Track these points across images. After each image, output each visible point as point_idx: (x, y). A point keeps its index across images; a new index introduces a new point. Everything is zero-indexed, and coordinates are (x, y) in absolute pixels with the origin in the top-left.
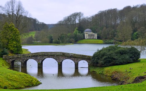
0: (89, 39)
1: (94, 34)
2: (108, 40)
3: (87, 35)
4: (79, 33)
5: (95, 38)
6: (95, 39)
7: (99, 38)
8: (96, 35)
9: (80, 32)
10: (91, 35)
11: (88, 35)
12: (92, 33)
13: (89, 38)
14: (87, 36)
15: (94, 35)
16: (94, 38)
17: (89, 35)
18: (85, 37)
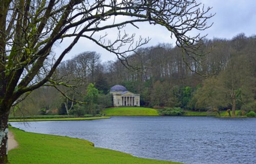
0: (122, 106)
1: (133, 95)
2: (169, 109)
3: (120, 97)
4: (99, 93)
5: (135, 104)
6: (136, 106)
7: (143, 104)
8: (137, 99)
9: (102, 91)
10: (128, 98)
11: (121, 99)
12: (128, 94)
13: (124, 105)
14: (119, 100)
15: (133, 97)
16: (133, 104)
17: (123, 97)
18: (115, 103)
